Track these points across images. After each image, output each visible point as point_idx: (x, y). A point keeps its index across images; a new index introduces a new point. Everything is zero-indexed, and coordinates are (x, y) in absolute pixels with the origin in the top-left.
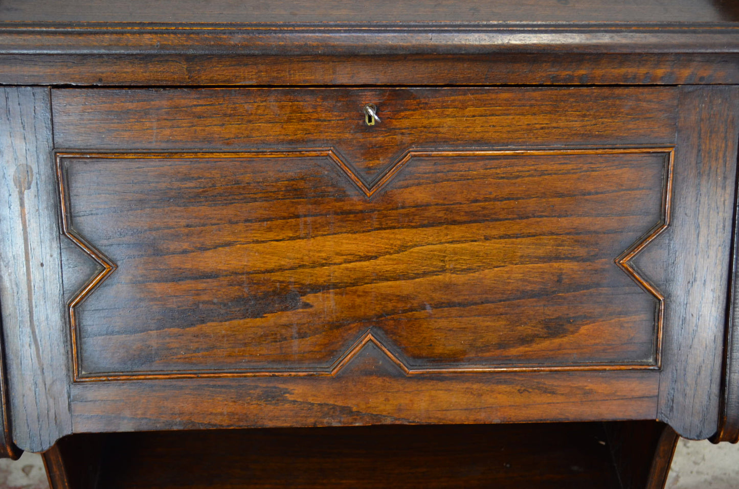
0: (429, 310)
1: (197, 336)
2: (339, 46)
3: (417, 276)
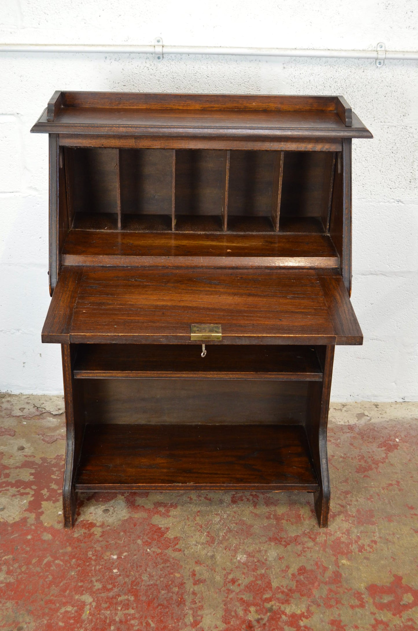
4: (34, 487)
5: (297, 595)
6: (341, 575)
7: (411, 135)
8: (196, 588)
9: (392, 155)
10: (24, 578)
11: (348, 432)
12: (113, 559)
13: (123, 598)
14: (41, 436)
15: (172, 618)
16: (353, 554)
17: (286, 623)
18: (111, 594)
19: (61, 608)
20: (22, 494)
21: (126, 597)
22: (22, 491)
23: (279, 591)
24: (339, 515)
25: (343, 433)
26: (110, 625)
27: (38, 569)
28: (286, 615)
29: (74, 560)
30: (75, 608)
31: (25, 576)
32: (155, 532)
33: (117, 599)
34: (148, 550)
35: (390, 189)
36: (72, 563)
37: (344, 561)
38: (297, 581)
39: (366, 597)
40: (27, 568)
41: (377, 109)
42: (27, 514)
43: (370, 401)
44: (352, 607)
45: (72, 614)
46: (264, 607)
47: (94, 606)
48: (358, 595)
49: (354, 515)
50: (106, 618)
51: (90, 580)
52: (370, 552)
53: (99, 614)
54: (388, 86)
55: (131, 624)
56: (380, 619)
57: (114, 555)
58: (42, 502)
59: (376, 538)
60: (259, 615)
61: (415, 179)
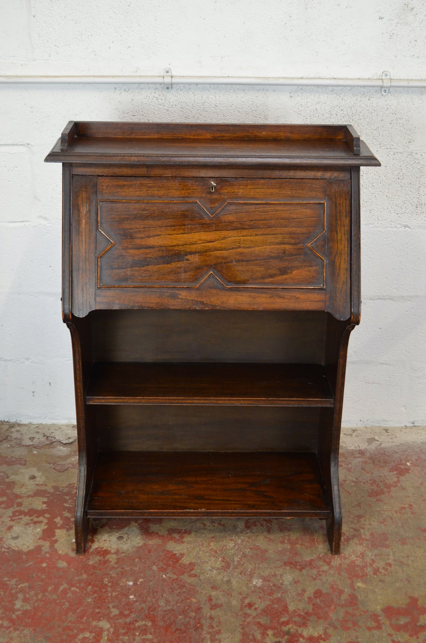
0: (234, 263)
1: (145, 271)
2: (202, 162)
3: (230, 249)
4: (47, 516)
5: (313, 618)
6: (357, 597)
7: (417, 161)
8: (213, 613)
9: (398, 181)
10: (40, 606)
11: (359, 457)
12: (129, 585)
13: (140, 623)
14: (52, 465)
16: (368, 577)
18: (128, 620)
19: (79, 635)
20: (35, 523)
21: (144, 623)
22: (35, 519)
23: (296, 614)
24: (353, 539)
25: (355, 458)
27: (55, 597)
28: (303, 637)
29: (90, 587)
30: (93, 634)
31: (42, 603)
32: (170, 558)
33: (135, 625)
34: (164, 576)
35: (396, 214)
36: (88, 590)
37: (360, 584)
38: (313, 605)
39: (382, 619)
40: (44, 596)
41: (383, 136)
42: (41, 542)
43: (379, 425)
44: (369, 629)
45: (90, 640)
46: (281, 631)
47: (111, 632)
48: (375, 617)
49: (368, 538)
51: (107, 607)
52: (385, 575)
53: (117, 640)
54: (393, 114)
56: (397, 640)
57: (129, 581)
58: (56, 531)
59: (390, 561)
60: (277, 638)
61: (422, 204)
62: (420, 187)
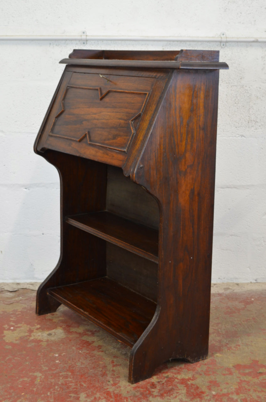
5: (185, 370)
6: (215, 361)
7: (247, 91)
8: (114, 368)
9: (236, 105)
11: (218, 296)
12: (56, 356)
13: (63, 373)
15: (98, 382)
16: (224, 351)
17: (178, 383)
18: (55, 372)
19: (20, 379)
21: (66, 373)
23: (173, 368)
24: (213, 334)
25: (215, 297)
26: (55, 386)
27: (3, 362)
28: (178, 379)
29: (28, 357)
30: (30, 379)
32: (85, 343)
33: (59, 374)
34: (80, 352)
35: (235, 128)
36: (27, 359)
37: (218, 355)
39: (233, 370)
41: (223, 74)
43: (233, 282)
44: (224, 375)
45: (28, 381)
46: (162, 376)
47: (43, 378)
48: (228, 369)
49: (224, 333)
50: (52, 383)
51: (40, 366)
52: (235, 350)
53: (47, 381)
54: (229, 60)
55: (70, 385)
56: (244, 380)
57: (56, 354)
58: (4, 331)
59: (239, 344)
60: (159, 379)
61: (252, 121)
62: (250, 109)
